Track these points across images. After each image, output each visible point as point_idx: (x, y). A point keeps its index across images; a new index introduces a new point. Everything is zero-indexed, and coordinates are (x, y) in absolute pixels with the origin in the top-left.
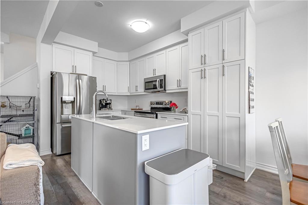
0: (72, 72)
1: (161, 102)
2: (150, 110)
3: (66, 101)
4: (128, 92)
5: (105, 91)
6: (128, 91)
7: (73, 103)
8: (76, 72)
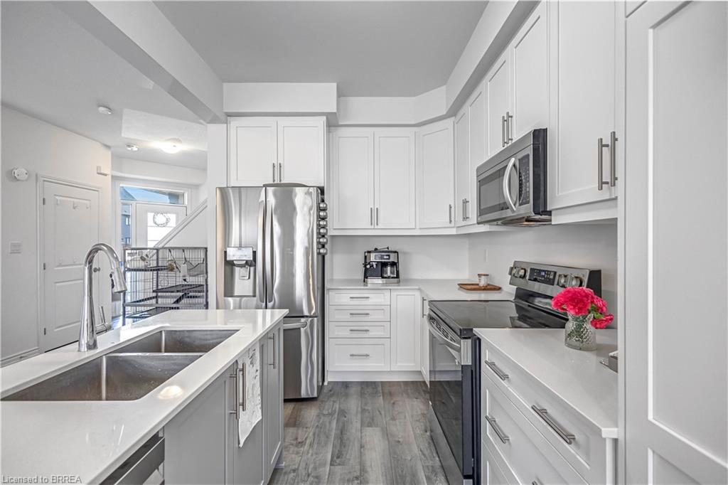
0: (272, 182)
1: (548, 272)
2: (512, 298)
3: (235, 262)
4: (449, 225)
5: (377, 224)
6: (451, 221)
7: (251, 263)
8: (280, 180)
